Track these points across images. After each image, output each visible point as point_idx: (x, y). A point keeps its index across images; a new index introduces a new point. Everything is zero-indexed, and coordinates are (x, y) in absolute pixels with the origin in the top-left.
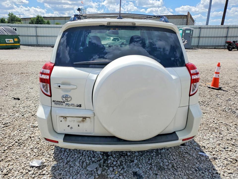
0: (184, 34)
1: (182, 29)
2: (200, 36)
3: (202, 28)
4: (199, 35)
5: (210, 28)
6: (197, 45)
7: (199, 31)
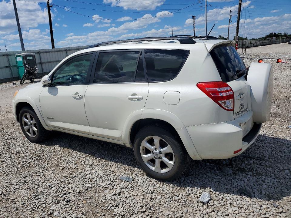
0: (25, 61)
1: (20, 56)
2: (41, 61)
3: (41, 53)
4: (39, 60)
5: (57, 51)
6: (42, 72)
7: (39, 56)
